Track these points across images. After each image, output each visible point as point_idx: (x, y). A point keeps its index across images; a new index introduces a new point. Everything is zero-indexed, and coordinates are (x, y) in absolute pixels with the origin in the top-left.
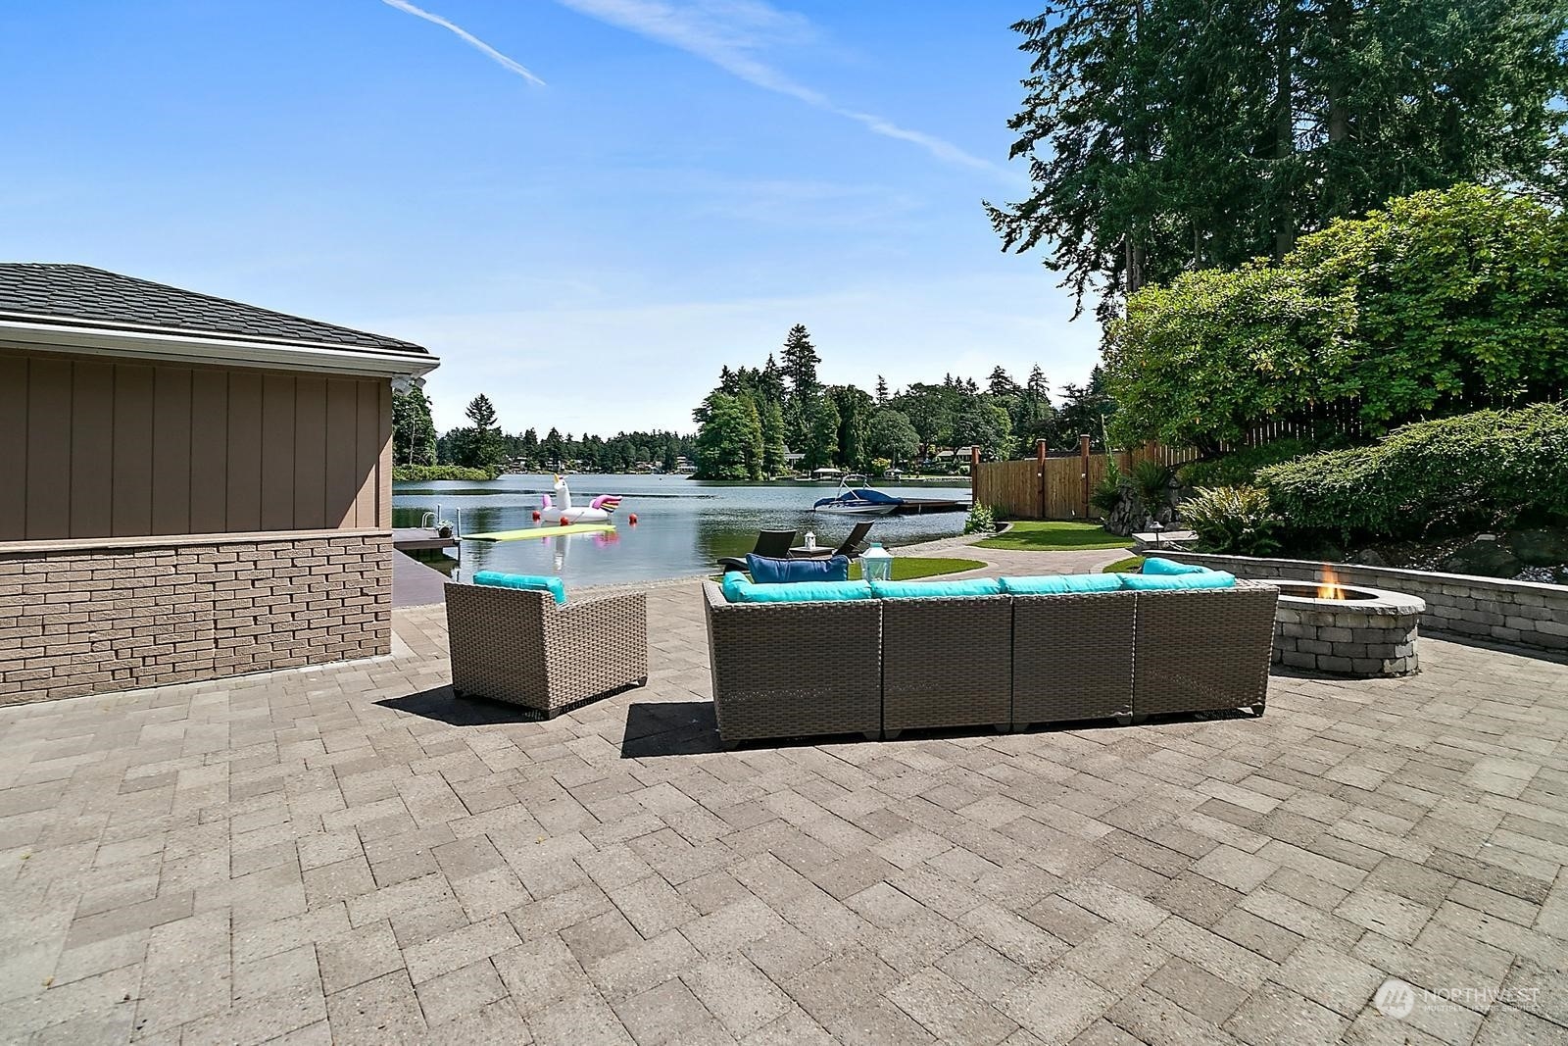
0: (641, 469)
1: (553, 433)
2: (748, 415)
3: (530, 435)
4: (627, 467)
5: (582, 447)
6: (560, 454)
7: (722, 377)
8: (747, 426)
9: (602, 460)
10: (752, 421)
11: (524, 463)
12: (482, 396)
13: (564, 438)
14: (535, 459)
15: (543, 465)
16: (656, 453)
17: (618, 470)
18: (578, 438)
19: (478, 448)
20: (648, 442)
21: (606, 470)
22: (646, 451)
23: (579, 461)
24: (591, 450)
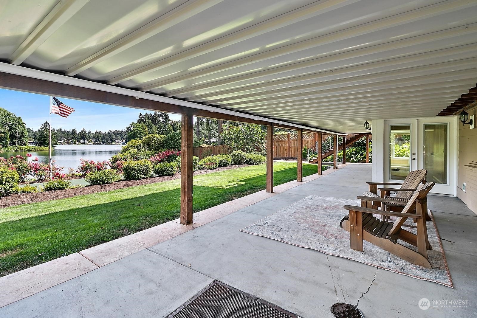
0: (117, 143)
1: (83, 130)
2: (144, 130)
3: (74, 131)
4: (112, 142)
5: (94, 135)
6: (86, 138)
7: (140, 116)
8: (144, 133)
9: (102, 140)
10: (145, 131)
11: (71, 141)
12: (47, 122)
13: (88, 132)
14: (75, 139)
15: (79, 141)
16: (123, 137)
17: (108, 143)
18: (93, 132)
19: (45, 140)
20: (120, 134)
21: (104, 143)
22: (119, 137)
23: (93, 140)
24: (98, 136)
